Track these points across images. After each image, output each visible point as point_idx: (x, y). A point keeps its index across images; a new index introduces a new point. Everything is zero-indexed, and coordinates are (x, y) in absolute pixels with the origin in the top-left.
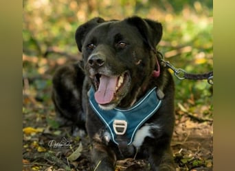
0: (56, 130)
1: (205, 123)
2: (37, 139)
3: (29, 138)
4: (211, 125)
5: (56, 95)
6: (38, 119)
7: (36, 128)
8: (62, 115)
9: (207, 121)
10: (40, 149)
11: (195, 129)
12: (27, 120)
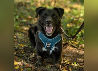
0: (30, 46)
1: (76, 48)
2: (23, 49)
3: (21, 48)
4: (77, 49)
5: (29, 35)
6: (25, 42)
7: (24, 45)
8: (32, 42)
9: (76, 47)
10: (23, 52)
11: (72, 50)
12: (22, 42)
